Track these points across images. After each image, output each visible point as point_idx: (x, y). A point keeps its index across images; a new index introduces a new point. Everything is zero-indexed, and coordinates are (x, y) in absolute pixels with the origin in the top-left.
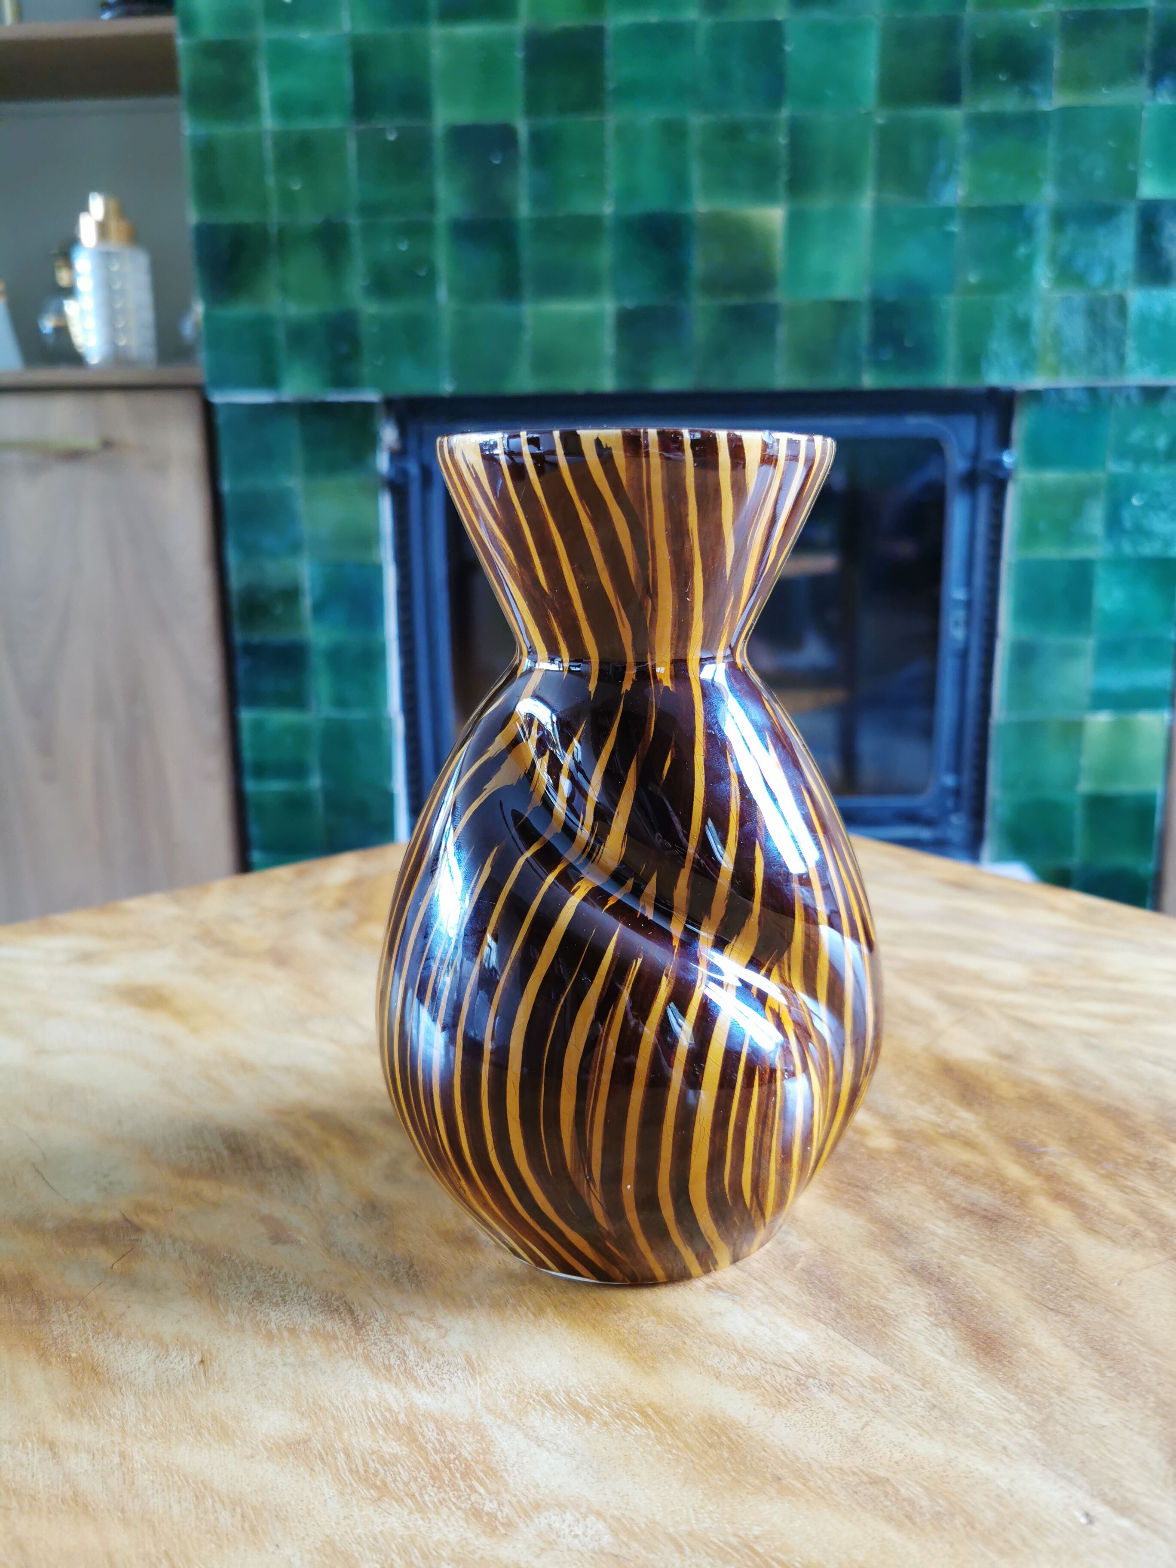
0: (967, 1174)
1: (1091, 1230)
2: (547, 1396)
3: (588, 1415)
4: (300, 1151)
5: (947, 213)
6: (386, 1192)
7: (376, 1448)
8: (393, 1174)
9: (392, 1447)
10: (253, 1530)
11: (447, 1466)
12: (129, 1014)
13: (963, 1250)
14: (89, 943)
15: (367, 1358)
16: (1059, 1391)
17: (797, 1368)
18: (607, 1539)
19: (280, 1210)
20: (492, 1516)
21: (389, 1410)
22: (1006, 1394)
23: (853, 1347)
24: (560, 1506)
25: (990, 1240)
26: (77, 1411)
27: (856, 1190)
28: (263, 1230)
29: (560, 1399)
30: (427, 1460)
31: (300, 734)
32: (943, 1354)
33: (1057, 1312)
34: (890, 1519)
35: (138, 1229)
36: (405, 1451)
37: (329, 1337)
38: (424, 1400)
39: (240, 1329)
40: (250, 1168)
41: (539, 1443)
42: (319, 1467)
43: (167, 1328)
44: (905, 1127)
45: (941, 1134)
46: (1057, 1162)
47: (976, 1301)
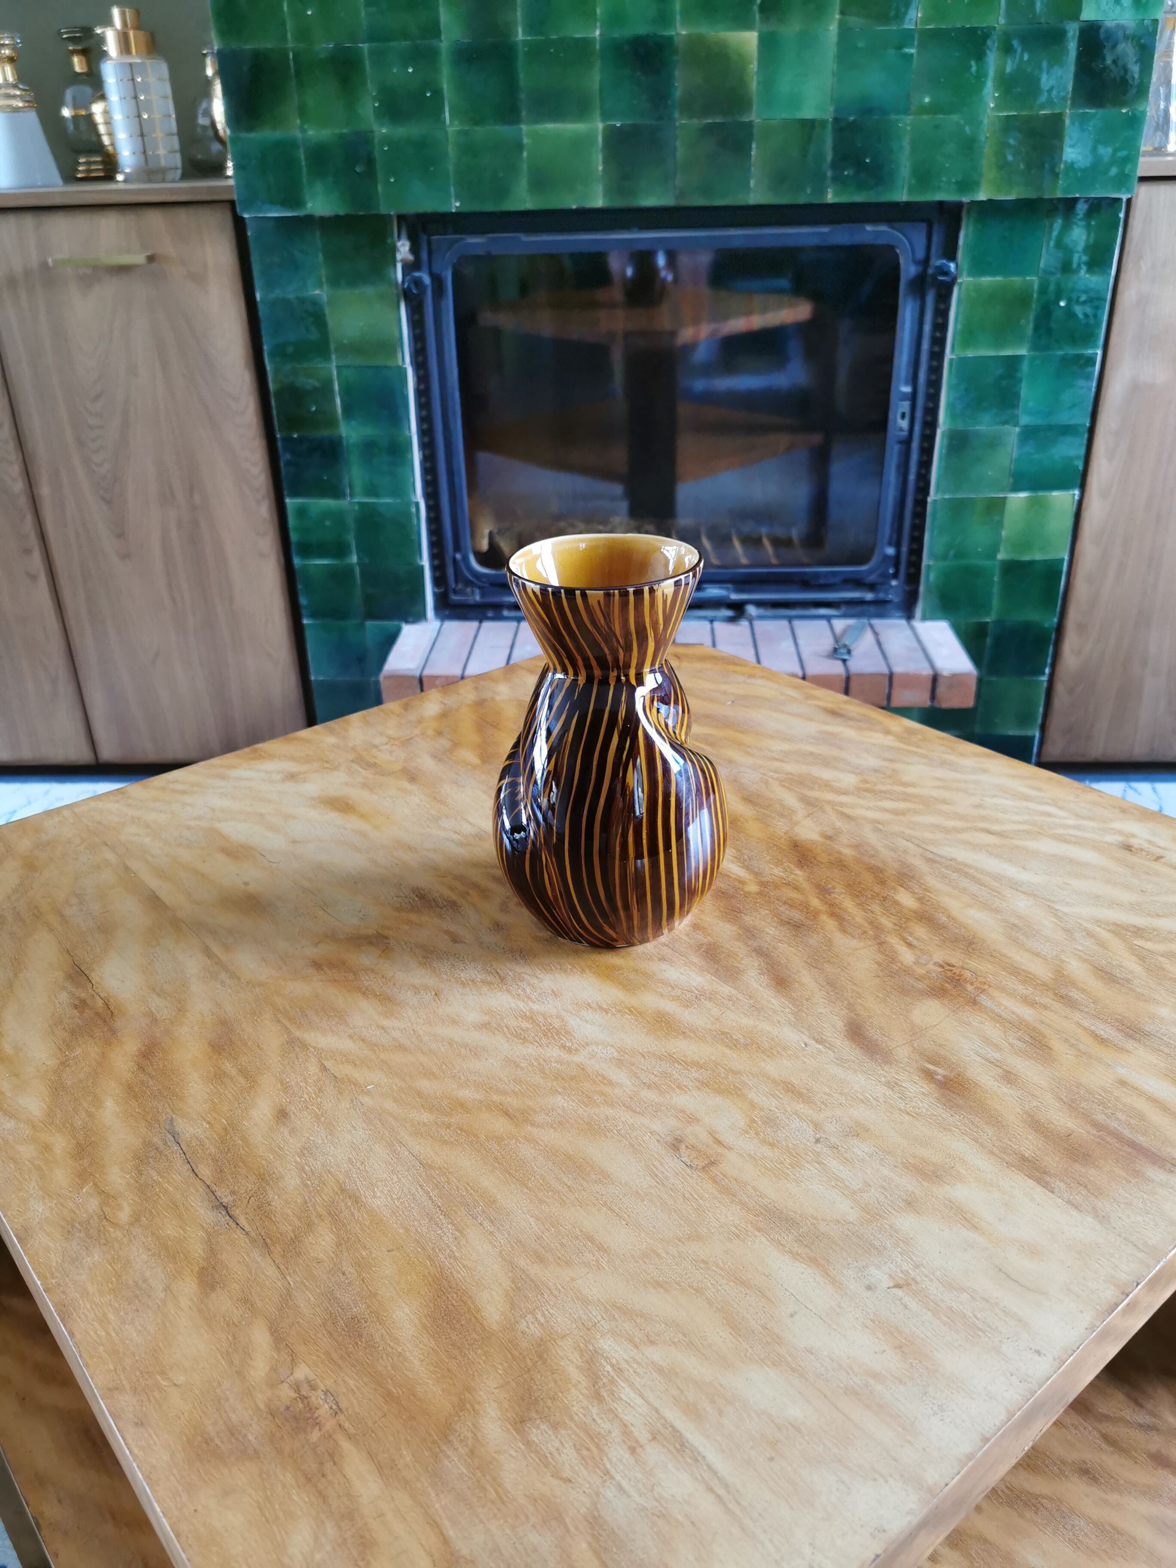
0: (791, 904)
1: (844, 931)
2: (589, 1005)
3: (606, 1011)
4: (454, 897)
5: (906, 38)
6: (503, 918)
7: (518, 1025)
8: (504, 907)
9: (525, 1025)
10: (475, 1054)
11: (549, 1031)
12: (333, 816)
13: (780, 941)
14: (291, 767)
15: (508, 991)
16: (807, 1000)
17: (697, 992)
18: (615, 1054)
19: (453, 928)
20: (569, 1048)
21: (522, 1011)
22: (784, 1001)
23: (722, 983)
24: (596, 1043)
25: (794, 935)
26: (388, 1015)
27: (735, 913)
28: (447, 937)
29: (594, 1005)
30: (541, 1029)
31: (338, 517)
32: (761, 986)
33: (816, 968)
34: (727, 1046)
35: (386, 938)
36: (532, 1026)
37: (490, 984)
38: (536, 1007)
39: (449, 981)
40: (432, 907)
41: (587, 1022)
42: (497, 1032)
43: (417, 981)
44: (766, 879)
45: (783, 883)
46: (838, 897)
47: (781, 963)
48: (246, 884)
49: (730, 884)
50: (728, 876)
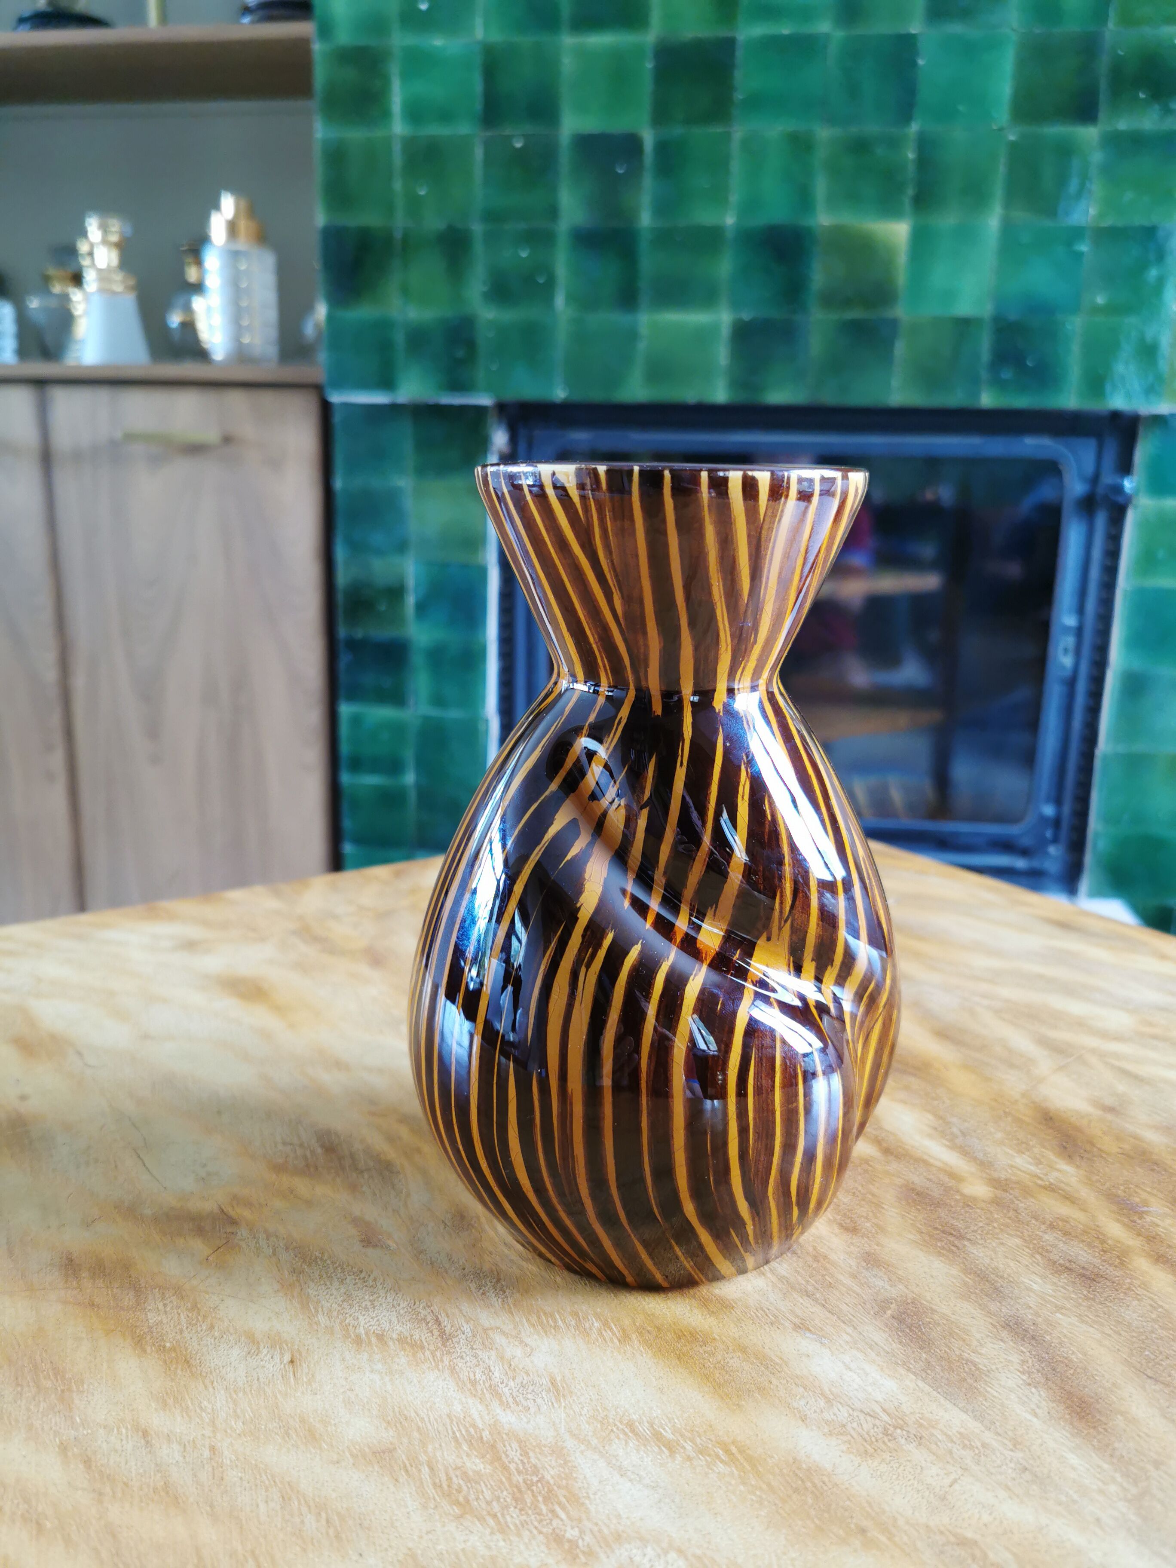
0: (1064, 1229)
2: (631, 1425)
3: (671, 1448)
4: (391, 1153)
5: (1077, 233)
7: (459, 1463)
9: (476, 1464)
10: (338, 1537)
11: (530, 1488)
12: (230, 1005)
13: (1059, 1309)
14: (193, 932)
15: (453, 1370)
17: (885, 1417)
19: (371, 1212)
20: (573, 1543)
21: (474, 1426)
22: (1101, 1463)
23: (942, 1400)
24: (641, 1539)
25: (1087, 1298)
26: (170, 1401)
27: (951, 1238)
28: (354, 1232)
29: (644, 1429)
30: (509, 1479)
31: (398, 730)
32: (1036, 1415)
33: (1156, 1380)
35: (233, 1222)
36: (489, 1469)
37: (416, 1347)
38: (508, 1419)
39: (330, 1331)
40: (343, 1168)
41: (622, 1472)
42: (403, 1477)
43: (259, 1325)
44: (1003, 1175)
45: (1041, 1186)
46: (1159, 1222)
47: (1071, 1361)
48: (23, 1098)
49: (931, 1177)
50: (926, 1163)
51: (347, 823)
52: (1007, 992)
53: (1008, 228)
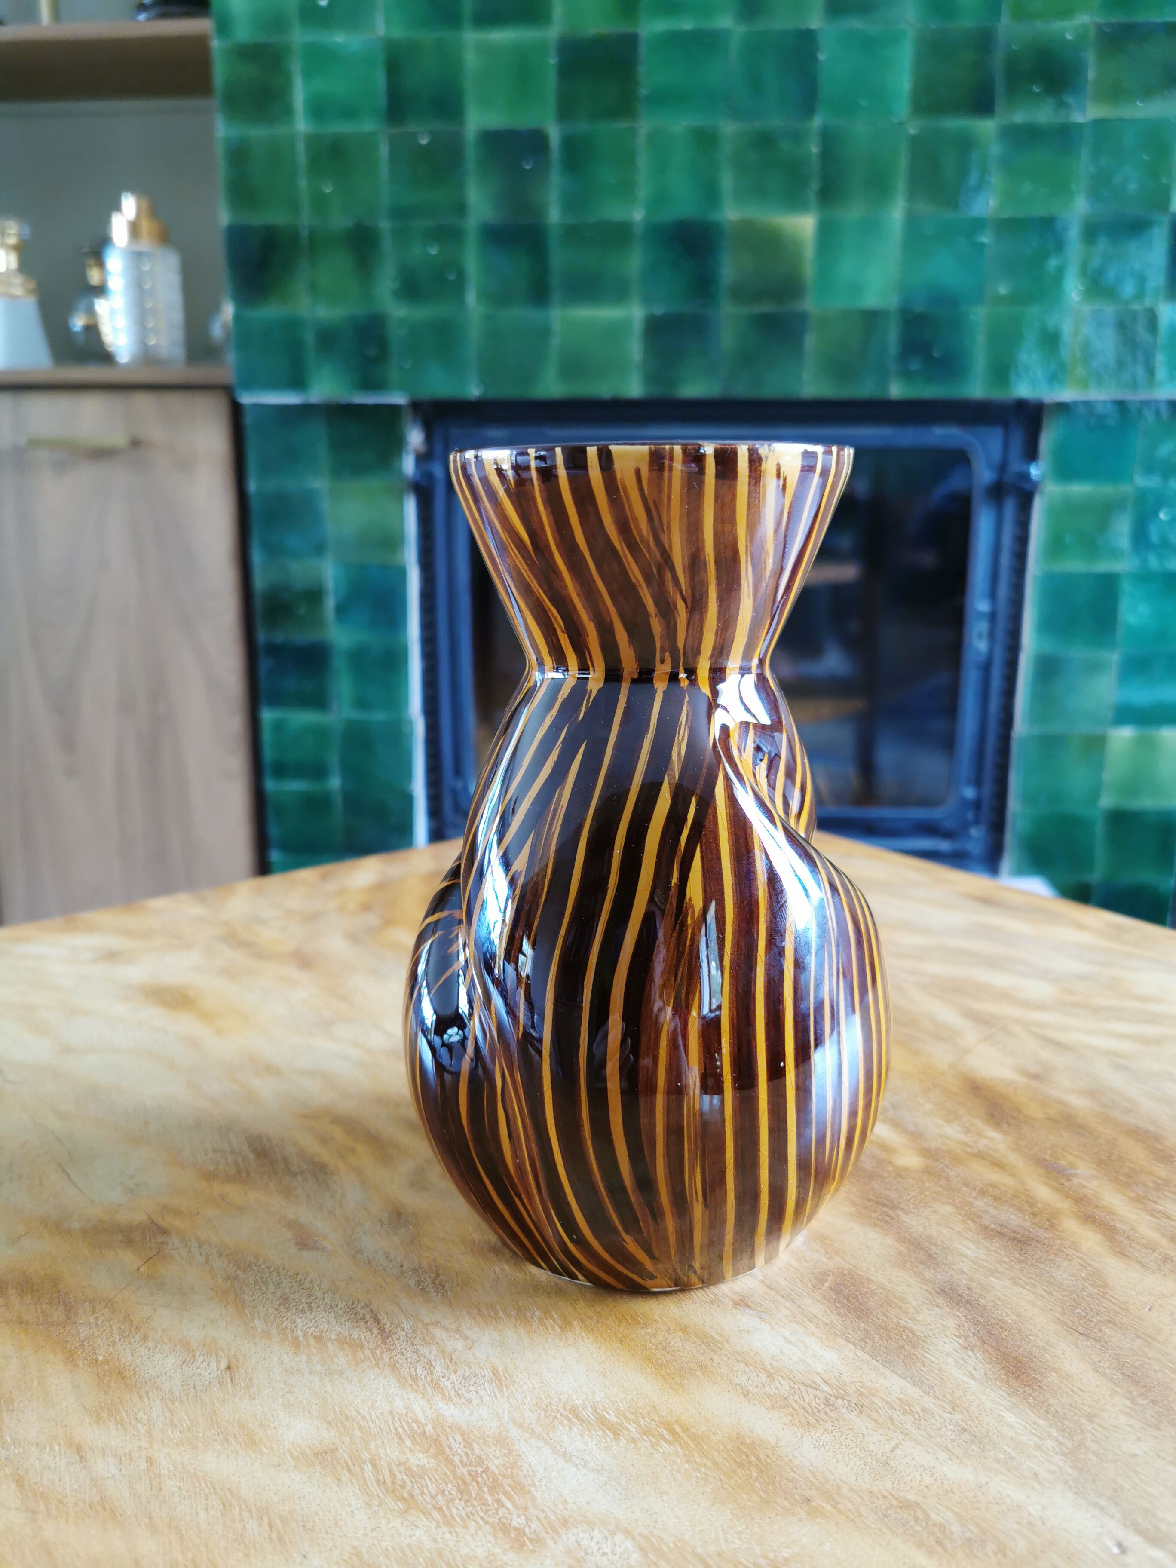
0: (996, 1195)
1: (1121, 1253)
2: (574, 1411)
3: (615, 1431)
4: (324, 1155)
5: (978, 224)
6: (411, 1200)
7: (403, 1459)
8: (418, 1182)
9: (419, 1459)
10: (280, 1539)
11: (474, 1479)
12: (155, 1015)
13: (992, 1272)
14: (117, 943)
15: (394, 1367)
16: (1091, 1417)
17: (826, 1388)
18: (635, 1557)
19: (305, 1215)
20: (519, 1531)
21: (417, 1421)
22: (1036, 1419)
23: (881, 1368)
24: (588, 1522)
25: (1020, 1261)
26: (105, 1415)
27: (885, 1209)
28: (289, 1235)
29: (587, 1413)
30: (454, 1472)
31: (321, 734)
32: (973, 1377)
33: (1087, 1336)
34: (920, 1545)
35: (164, 1232)
36: (433, 1463)
37: (356, 1346)
38: (450, 1412)
39: (267, 1335)
40: (276, 1173)
41: (567, 1458)
42: (346, 1477)
43: (195, 1333)
44: (933, 1145)
45: (970, 1154)
46: (1086, 1184)
47: (1005, 1324)
51: (274, 831)
52: (935, 968)
53: (912, 222)
